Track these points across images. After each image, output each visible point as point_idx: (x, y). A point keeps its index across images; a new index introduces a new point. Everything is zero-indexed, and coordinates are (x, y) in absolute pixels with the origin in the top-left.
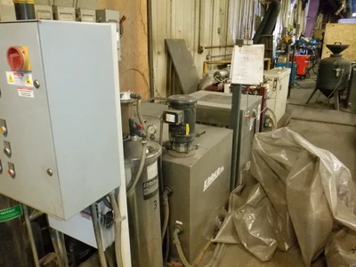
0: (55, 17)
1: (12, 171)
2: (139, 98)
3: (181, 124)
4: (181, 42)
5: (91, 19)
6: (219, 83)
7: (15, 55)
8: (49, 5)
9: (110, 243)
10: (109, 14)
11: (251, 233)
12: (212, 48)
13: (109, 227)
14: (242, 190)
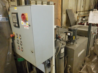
0: (36, 4)
1: (22, 50)
2: (59, 27)
3: (72, 36)
4: (71, 10)
5: (46, 4)
6: (82, 22)
7: (23, 16)
8: (35, 1)
9: (49, 72)
10: (51, 3)
11: (93, 71)
12: (80, 12)
13: (49, 67)
14: (90, 56)
